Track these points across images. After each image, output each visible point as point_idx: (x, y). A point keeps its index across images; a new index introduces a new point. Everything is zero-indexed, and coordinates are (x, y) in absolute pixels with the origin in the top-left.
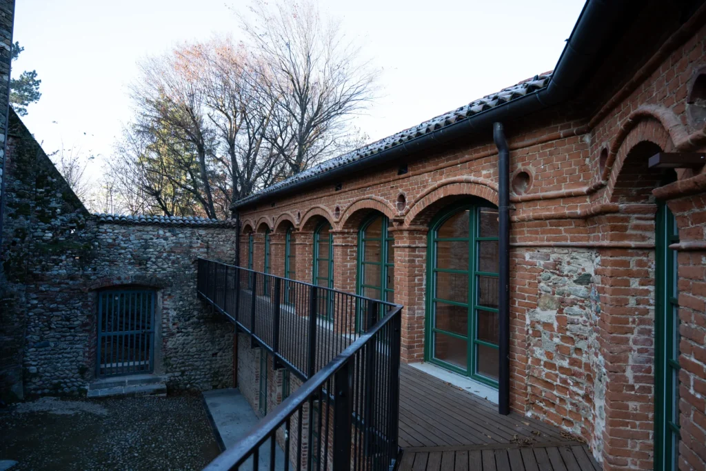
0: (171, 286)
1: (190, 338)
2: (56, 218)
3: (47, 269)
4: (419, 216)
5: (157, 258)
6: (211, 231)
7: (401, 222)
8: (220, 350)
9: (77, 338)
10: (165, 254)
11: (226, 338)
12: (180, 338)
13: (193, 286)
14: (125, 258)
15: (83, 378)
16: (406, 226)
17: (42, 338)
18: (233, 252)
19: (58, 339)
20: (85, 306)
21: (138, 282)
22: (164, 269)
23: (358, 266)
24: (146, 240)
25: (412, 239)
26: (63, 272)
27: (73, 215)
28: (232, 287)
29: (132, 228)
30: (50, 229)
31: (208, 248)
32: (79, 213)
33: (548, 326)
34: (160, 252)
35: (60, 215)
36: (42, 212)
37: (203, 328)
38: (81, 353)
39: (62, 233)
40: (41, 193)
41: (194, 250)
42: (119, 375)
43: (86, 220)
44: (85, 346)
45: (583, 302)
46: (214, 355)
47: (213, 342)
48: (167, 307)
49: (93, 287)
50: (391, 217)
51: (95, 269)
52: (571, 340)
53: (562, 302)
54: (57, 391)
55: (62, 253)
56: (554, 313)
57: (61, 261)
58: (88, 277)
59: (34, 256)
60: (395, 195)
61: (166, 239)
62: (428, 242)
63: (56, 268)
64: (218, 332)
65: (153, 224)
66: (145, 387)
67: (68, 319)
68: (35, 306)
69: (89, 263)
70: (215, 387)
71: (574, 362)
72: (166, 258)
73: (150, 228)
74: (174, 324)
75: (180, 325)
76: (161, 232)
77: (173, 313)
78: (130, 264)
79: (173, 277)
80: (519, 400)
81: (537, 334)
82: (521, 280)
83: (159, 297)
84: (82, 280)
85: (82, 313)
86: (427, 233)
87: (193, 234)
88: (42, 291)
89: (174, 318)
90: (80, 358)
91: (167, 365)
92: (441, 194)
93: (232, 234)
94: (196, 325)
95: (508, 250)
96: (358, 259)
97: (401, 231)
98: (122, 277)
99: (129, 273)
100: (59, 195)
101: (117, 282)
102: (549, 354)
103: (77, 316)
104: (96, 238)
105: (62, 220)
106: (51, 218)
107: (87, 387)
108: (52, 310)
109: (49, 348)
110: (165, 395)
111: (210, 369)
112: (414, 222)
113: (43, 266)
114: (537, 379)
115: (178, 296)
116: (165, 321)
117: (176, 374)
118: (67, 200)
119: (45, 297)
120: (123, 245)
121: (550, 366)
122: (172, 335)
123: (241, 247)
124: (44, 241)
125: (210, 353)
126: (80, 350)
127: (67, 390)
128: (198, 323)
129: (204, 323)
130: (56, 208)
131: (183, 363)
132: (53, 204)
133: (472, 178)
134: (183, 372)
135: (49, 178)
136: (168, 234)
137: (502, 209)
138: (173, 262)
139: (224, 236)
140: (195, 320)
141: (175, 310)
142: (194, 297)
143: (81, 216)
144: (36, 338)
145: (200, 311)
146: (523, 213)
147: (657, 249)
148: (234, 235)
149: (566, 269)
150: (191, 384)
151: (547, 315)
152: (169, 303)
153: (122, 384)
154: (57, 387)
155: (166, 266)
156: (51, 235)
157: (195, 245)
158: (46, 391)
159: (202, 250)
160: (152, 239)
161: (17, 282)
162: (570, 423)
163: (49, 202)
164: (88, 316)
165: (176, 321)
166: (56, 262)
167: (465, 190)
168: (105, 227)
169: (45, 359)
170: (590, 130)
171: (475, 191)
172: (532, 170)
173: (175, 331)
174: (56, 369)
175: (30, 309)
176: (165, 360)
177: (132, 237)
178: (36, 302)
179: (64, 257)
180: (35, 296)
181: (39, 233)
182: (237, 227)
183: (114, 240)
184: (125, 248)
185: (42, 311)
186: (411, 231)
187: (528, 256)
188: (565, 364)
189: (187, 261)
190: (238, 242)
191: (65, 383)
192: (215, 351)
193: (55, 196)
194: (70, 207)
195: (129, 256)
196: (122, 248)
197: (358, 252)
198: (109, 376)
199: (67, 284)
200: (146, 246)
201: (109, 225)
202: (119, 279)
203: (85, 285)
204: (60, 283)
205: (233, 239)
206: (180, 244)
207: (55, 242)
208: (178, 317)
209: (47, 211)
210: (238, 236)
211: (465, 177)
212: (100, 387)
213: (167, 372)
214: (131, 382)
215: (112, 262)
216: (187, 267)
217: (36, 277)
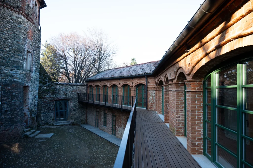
0: (72, 100)
1: (76, 112)
2: (47, 84)
3: (45, 96)
4: (135, 86)
5: (69, 93)
6: (81, 86)
7: (132, 87)
8: (83, 115)
9: (52, 112)
10: (71, 92)
11: (84, 112)
12: (74, 112)
13: (77, 99)
14: (62, 93)
15: (53, 121)
16: (133, 87)
17: (44, 112)
18: (86, 91)
19: (48, 112)
20: (53, 104)
21: (65, 99)
22: (70, 96)
23: (123, 93)
24: (67, 89)
25: (134, 89)
26: (49, 96)
27: (50, 83)
28: (86, 100)
29: (63, 86)
30: (46, 86)
31: (80, 90)
32: (52, 82)
33: (151, 99)
34: (70, 92)
35: (48, 83)
36: (44, 82)
37: (79, 109)
38: (53, 115)
39: (48, 87)
40: (44, 78)
41: (77, 91)
42: (60, 121)
43: (53, 84)
44: (54, 114)
45: (154, 96)
46: (82, 116)
47: (81, 113)
48: (71, 104)
49: (55, 100)
50: (131, 86)
51: (55, 96)
52: (153, 100)
53: (153, 96)
54: (47, 124)
55: (49, 92)
56: (152, 97)
57: (48, 94)
58: (54, 97)
59: (43, 93)
60: (131, 82)
61: (71, 88)
62: (136, 90)
63: (47, 95)
64: (83, 110)
65: (68, 85)
66: (67, 123)
67: (50, 107)
68: (43, 104)
69: (54, 94)
70: (82, 124)
71: (154, 102)
72: (71, 93)
73: (67, 86)
74: (73, 109)
75: (74, 109)
76: (70, 87)
77: (73, 106)
78: (63, 94)
79: (73, 97)
80: (148, 108)
81: (150, 100)
82: (149, 94)
83: (69, 102)
84: (53, 98)
85: (53, 106)
86: (136, 88)
87: (77, 87)
88: (44, 101)
89: (73, 107)
90: (52, 117)
91: (71, 118)
92: (139, 83)
93: (85, 87)
94: (78, 109)
95: (147, 91)
96: (123, 92)
97: (132, 88)
98: (62, 97)
99: (63, 96)
100: (47, 78)
101: (60, 99)
102: (151, 102)
103: (52, 107)
104: (56, 88)
105: (48, 84)
106: (46, 84)
107: (54, 123)
108: (46, 105)
109: (46, 114)
110: (72, 125)
111: (81, 119)
112: (134, 87)
113: (45, 95)
114: (150, 105)
115: (74, 102)
116: (71, 108)
117: (73, 120)
118: (49, 80)
119: (45, 102)
120: (62, 90)
121: (151, 103)
122: (72, 111)
123: (88, 90)
124: (44, 89)
125: (81, 115)
126: (52, 114)
127: (50, 124)
128: (78, 108)
129: (79, 108)
130: (47, 81)
131: (75, 118)
132: (46, 81)
133: (143, 81)
134: (75, 120)
135: (45, 74)
136: (71, 87)
137: (146, 86)
138: (73, 94)
139: (84, 88)
140: (77, 108)
141: (73, 105)
142: (77, 102)
143: (52, 83)
144: (43, 112)
145: (79, 106)
146: (149, 86)
147: (162, 91)
148: (86, 87)
149: (153, 93)
150: (77, 123)
151: (151, 98)
152: (72, 104)
153: (62, 122)
154: (48, 123)
155: (71, 95)
156: (46, 88)
157: (77, 90)
158: (45, 124)
159: (79, 91)
160: (68, 88)
161: (40, 99)
162: (153, 109)
163: (45, 80)
164: (54, 107)
165: (73, 108)
166: (47, 94)
167: (142, 83)
168: (58, 86)
169: (45, 117)
170: (155, 78)
171: (143, 83)
172: (150, 82)
173: (73, 110)
174: (47, 119)
175: (42, 105)
176: (71, 117)
177: (64, 88)
178: (43, 103)
179: (49, 93)
180: (43, 102)
181: (43, 87)
182: (87, 85)
183: (60, 89)
184: (62, 91)
185: (44, 105)
186: (134, 88)
187: (149, 91)
188: (153, 103)
189: (75, 94)
190: (87, 89)
191: (49, 122)
192: (82, 115)
193: (46, 78)
194: (50, 81)
195: (63, 93)
196: (61, 91)
197: (123, 91)
198: (58, 121)
199: (50, 99)
200: (67, 90)
201: (59, 85)
202: (61, 98)
203: (53, 99)
204: (48, 99)
205: (86, 88)
206: (74, 90)
207: (47, 89)
208: (74, 107)
209: (45, 82)
210: (87, 88)
211: (142, 81)
212: (57, 123)
213: (71, 120)
214: (64, 122)
215: (59, 94)
216: (76, 95)
217: (43, 97)
